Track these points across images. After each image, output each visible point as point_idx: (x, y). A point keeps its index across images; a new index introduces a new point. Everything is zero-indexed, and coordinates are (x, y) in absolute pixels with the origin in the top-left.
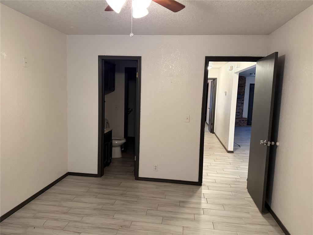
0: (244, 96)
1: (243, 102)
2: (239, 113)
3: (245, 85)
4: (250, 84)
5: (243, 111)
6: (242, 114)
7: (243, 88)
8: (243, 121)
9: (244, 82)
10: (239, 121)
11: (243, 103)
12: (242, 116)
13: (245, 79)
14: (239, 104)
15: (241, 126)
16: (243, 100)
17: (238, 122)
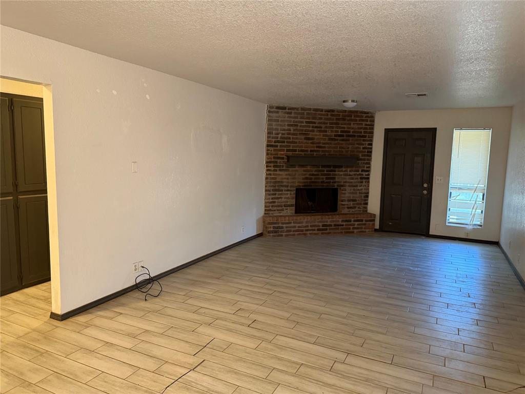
0: (370, 160)
1: (369, 175)
2: (353, 200)
3: (372, 133)
4: (386, 130)
5: (367, 196)
6: (367, 204)
7: (364, 141)
8: (362, 221)
9: (366, 125)
10: (342, 221)
11: (368, 178)
12: (366, 208)
13: (373, 117)
14: (353, 179)
15: (353, 232)
16: (369, 171)
17: (340, 223)
